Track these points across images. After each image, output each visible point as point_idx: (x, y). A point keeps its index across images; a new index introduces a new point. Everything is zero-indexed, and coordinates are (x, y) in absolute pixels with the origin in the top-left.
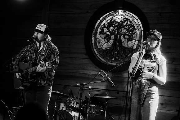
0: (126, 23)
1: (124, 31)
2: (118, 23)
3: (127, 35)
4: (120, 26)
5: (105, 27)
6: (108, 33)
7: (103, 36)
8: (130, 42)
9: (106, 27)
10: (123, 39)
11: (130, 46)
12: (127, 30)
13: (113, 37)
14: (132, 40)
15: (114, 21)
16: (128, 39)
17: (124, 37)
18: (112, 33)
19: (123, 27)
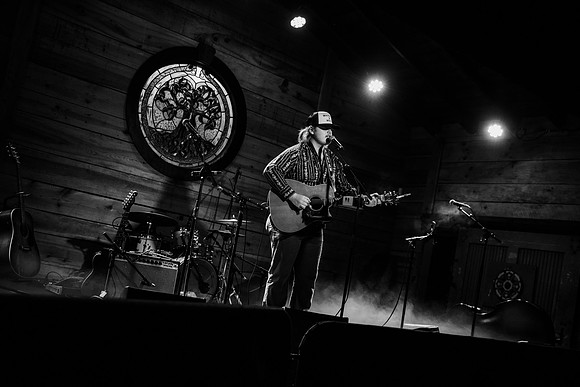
0: (206, 95)
1: (202, 108)
2: (194, 90)
3: (206, 117)
4: (196, 96)
5: (167, 88)
6: (172, 102)
7: (162, 106)
8: (208, 131)
9: (169, 90)
10: (198, 123)
11: (208, 138)
12: (208, 109)
13: (180, 113)
14: (212, 129)
15: (187, 83)
16: (207, 124)
17: (201, 120)
18: (180, 105)
19: (202, 101)
